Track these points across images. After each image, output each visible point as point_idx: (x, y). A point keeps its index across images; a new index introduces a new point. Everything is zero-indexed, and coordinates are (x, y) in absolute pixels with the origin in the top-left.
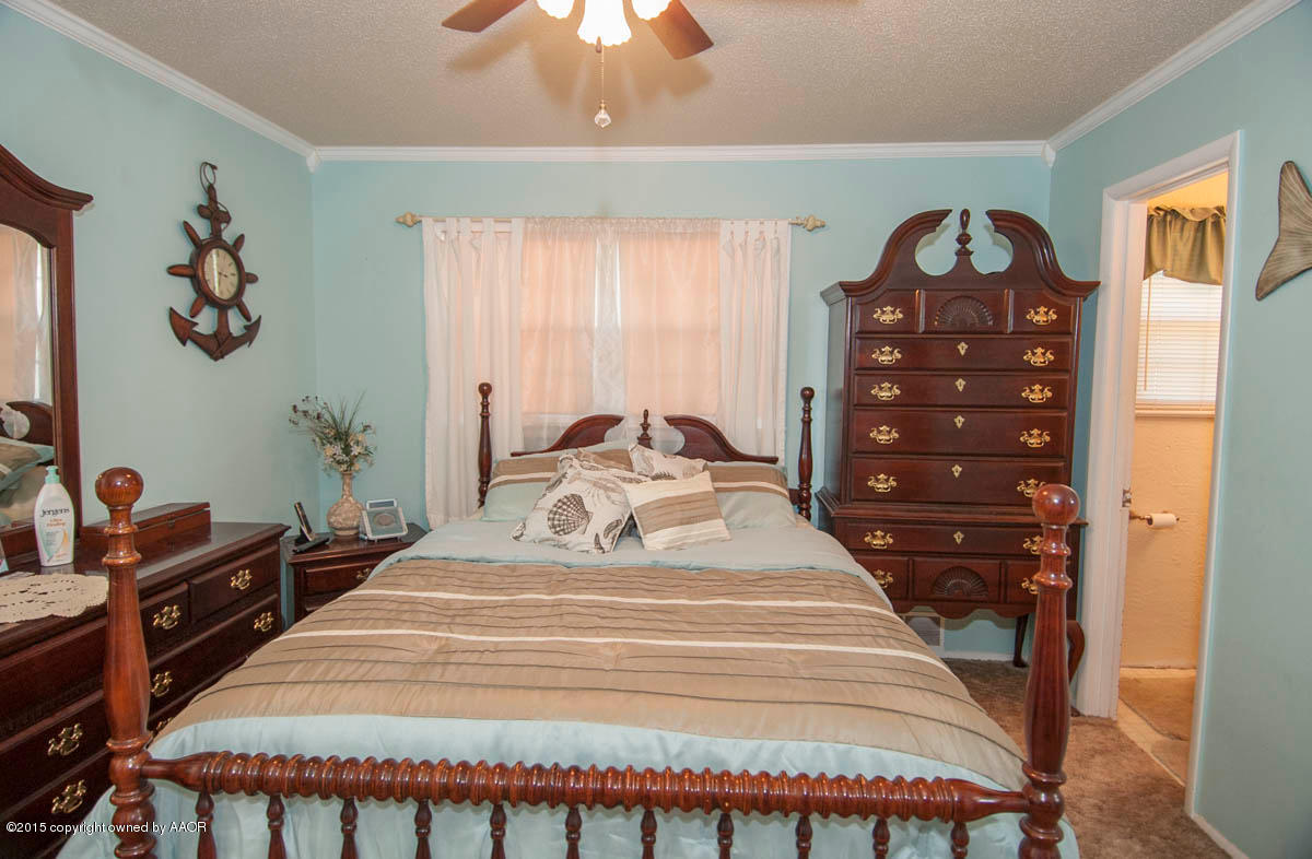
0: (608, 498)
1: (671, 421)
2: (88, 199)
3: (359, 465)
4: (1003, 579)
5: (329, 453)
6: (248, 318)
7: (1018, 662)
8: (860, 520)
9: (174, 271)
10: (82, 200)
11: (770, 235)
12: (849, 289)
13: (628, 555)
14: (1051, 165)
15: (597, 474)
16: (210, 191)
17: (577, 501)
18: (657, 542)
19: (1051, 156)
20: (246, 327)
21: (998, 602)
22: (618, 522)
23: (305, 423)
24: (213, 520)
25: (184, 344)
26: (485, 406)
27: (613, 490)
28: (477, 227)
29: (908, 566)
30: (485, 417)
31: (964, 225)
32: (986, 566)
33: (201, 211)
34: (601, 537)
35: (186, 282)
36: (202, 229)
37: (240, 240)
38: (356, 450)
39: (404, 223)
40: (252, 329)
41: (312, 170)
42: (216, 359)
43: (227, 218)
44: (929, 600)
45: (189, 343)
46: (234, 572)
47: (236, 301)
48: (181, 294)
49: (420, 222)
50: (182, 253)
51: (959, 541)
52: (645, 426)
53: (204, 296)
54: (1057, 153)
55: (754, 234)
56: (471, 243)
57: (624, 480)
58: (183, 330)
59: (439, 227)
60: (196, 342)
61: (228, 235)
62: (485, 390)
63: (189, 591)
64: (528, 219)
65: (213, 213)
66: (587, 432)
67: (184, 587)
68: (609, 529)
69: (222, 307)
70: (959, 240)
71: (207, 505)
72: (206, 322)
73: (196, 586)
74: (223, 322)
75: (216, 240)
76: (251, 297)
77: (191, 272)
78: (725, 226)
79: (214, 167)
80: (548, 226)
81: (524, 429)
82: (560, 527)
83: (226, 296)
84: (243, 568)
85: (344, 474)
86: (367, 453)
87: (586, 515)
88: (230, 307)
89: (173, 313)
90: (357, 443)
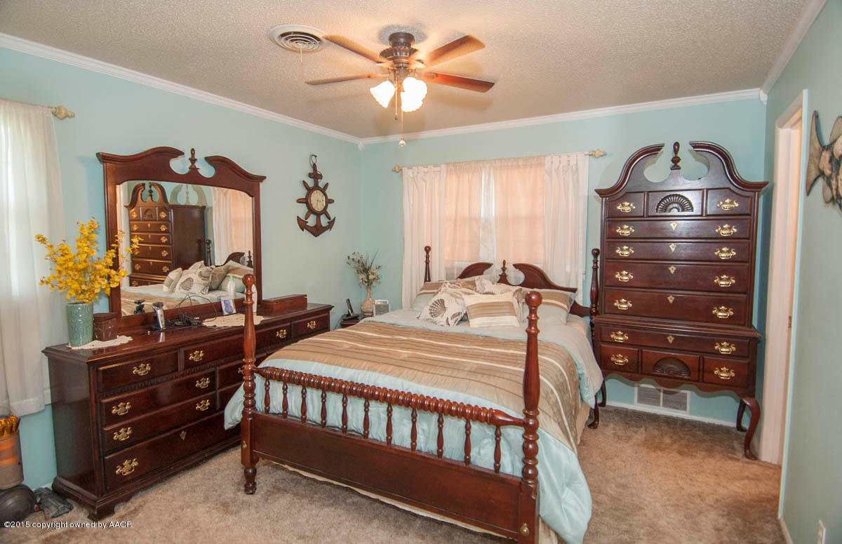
0: (456, 301)
1: (516, 266)
2: (265, 178)
3: (374, 284)
4: (701, 367)
5: (360, 277)
6: (329, 219)
7: (739, 427)
8: (608, 324)
9: (299, 201)
10: (262, 178)
11: (573, 163)
12: (601, 193)
13: (462, 329)
14: (765, 103)
15: (454, 290)
16: (314, 167)
17: (442, 302)
18: (476, 324)
19: (764, 97)
20: (329, 222)
21: (698, 381)
22: (459, 314)
23: (353, 264)
24: (308, 302)
25: (303, 230)
26: (427, 257)
27: (459, 298)
28: (426, 170)
29: (638, 354)
30: (427, 263)
31: (676, 151)
32: (690, 358)
33: (310, 175)
34: (449, 318)
35: (304, 205)
36: (311, 183)
37: (327, 185)
38: (371, 277)
39: (395, 171)
40: (331, 224)
41: (360, 149)
42: (316, 236)
43: (321, 177)
44: (653, 375)
45: (305, 230)
46: (309, 321)
47: (324, 212)
48: (302, 210)
49: (401, 170)
50: (302, 193)
51: (671, 341)
52: (504, 269)
53: (311, 210)
54: (768, 94)
55: (564, 163)
56: (422, 178)
57: (466, 293)
58: (302, 224)
59: (410, 171)
60: (307, 230)
61: (321, 184)
62: (428, 249)
63: (290, 325)
64: (447, 164)
65: (315, 175)
66: (476, 269)
67: (289, 324)
68: (454, 316)
69: (318, 214)
70: (673, 161)
71: (306, 296)
72: (312, 221)
73: (295, 324)
74: (318, 220)
75: (316, 187)
76: (330, 209)
77: (306, 201)
78: (548, 160)
79: (316, 156)
80: (457, 166)
81: (446, 269)
82: (434, 314)
83: (320, 210)
84: (313, 320)
85: (367, 288)
86: (377, 278)
87: (444, 309)
88: (322, 214)
89: (299, 219)
90: (373, 274)
